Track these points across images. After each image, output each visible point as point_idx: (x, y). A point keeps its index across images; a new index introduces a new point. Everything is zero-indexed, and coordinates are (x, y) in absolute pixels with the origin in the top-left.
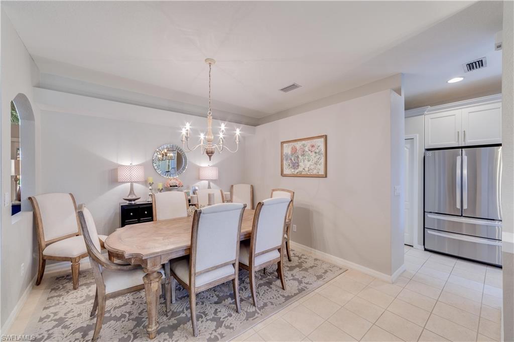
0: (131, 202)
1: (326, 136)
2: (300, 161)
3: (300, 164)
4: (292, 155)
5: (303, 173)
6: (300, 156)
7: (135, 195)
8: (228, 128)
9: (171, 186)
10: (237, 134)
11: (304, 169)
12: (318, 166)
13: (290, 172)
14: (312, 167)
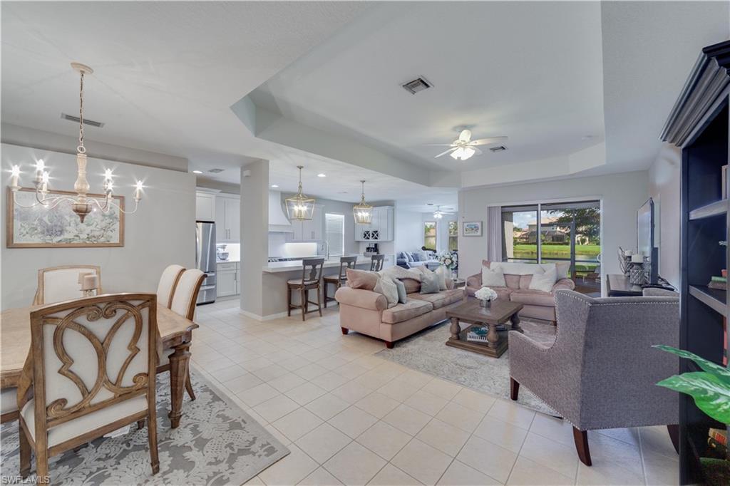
2: (66, 223)
3: (68, 228)
5: (75, 242)
11: (77, 236)
12: (109, 233)
13: (36, 240)
14: (97, 234)
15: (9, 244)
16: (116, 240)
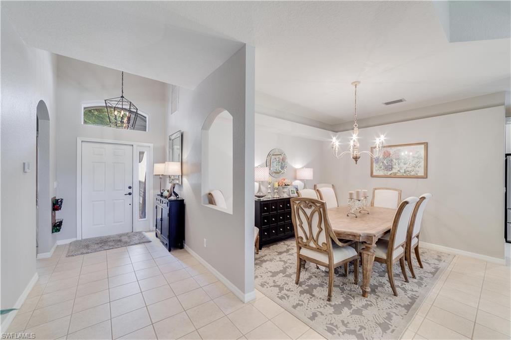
0: (260, 199)
1: (427, 143)
2: (394, 164)
3: (394, 166)
4: (384, 158)
5: (398, 174)
6: (394, 160)
7: (262, 192)
8: (360, 138)
9: (286, 185)
10: (377, 143)
11: (399, 171)
12: (417, 169)
13: (381, 173)
14: (409, 169)
15: (372, 175)
16: (421, 173)
